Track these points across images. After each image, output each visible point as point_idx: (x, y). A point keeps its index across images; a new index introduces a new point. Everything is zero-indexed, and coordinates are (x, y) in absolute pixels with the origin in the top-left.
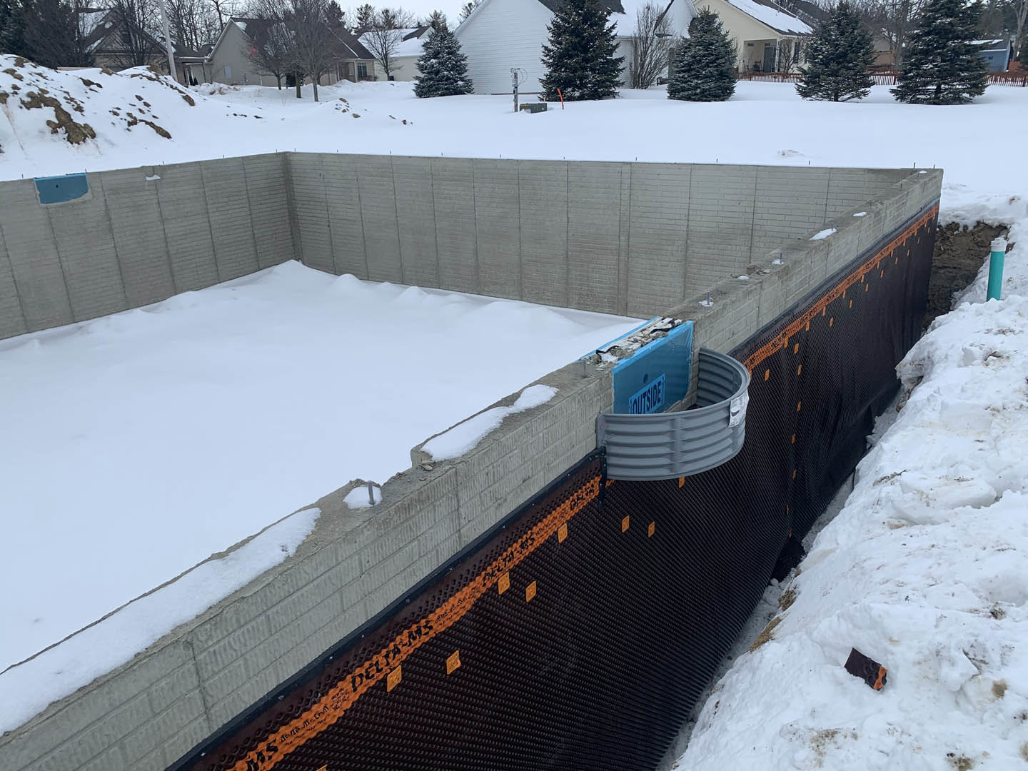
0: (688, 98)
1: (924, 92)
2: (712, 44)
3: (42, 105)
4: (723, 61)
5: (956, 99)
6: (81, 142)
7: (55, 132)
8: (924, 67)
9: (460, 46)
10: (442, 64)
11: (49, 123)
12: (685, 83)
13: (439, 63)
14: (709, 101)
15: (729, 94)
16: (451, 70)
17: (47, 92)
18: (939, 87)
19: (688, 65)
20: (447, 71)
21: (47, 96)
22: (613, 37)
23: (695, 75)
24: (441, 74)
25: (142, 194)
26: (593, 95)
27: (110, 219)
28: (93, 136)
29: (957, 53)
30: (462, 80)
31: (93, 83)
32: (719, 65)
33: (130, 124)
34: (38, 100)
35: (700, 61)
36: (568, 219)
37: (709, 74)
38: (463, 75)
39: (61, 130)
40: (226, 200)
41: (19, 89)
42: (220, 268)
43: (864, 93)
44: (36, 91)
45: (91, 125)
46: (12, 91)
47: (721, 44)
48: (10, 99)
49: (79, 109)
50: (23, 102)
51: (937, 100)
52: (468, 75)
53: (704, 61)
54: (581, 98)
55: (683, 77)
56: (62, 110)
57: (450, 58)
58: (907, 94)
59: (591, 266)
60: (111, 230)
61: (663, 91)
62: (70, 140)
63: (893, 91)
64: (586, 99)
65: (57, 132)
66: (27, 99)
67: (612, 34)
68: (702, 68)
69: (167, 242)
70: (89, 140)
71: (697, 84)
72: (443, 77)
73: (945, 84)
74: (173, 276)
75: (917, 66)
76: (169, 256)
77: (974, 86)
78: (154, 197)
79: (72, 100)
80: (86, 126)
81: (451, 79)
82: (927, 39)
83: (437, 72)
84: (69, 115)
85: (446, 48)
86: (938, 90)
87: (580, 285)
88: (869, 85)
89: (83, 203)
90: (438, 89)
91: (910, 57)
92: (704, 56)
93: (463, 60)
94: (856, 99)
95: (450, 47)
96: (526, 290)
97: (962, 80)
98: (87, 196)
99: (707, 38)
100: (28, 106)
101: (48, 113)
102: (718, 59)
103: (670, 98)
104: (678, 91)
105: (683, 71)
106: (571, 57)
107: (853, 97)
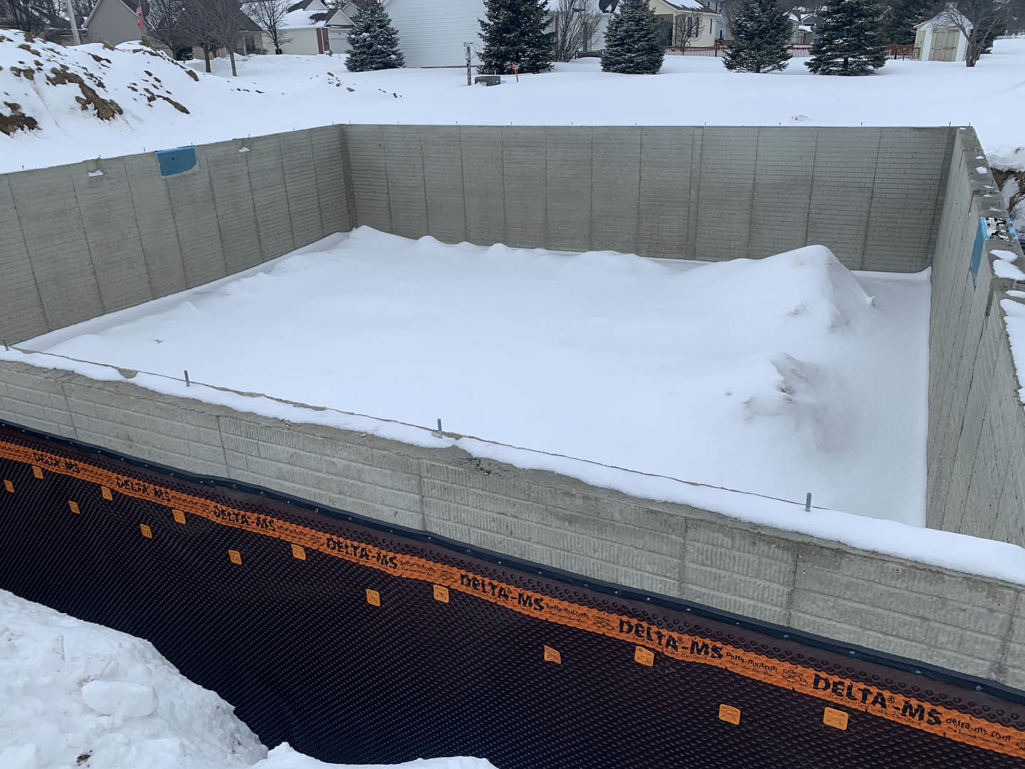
0: (623, 71)
1: (836, 65)
2: (642, 20)
3: (67, 81)
4: (653, 35)
5: (863, 72)
6: (111, 118)
7: (84, 108)
8: (836, 42)
9: (390, 20)
10: (374, 37)
11: (78, 99)
12: (619, 56)
13: (372, 37)
14: (642, 73)
15: (659, 66)
16: (384, 44)
17: (68, 68)
18: (846, 60)
19: (621, 39)
20: (380, 44)
21: (68, 71)
22: (546, 12)
23: (628, 49)
24: (374, 48)
25: (236, 165)
26: (531, 68)
27: (213, 190)
28: (121, 112)
29: (862, 28)
30: (394, 53)
31: (102, 59)
32: (650, 39)
33: (150, 99)
34: (62, 76)
35: (632, 35)
36: (640, 177)
37: (641, 48)
38: (394, 49)
39: (91, 106)
40: (298, 170)
41: (42, 65)
42: (295, 235)
43: (784, 66)
44: (59, 68)
45: (116, 101)
46: (36, 67)
47: (651, 19)
48: (36, 75)
49: (101, 85)
50: (48, 78)
51: (846, 71)
52: (400, 47)
53: (636, 35)
54: (521, 71)
55: (616, 51)
56: (85, 85)
57: (381, 32)
58: (820, 66)
59: (662, 217)
60: (214, 200)
61: (596, 63)
62: (100, 115)
63: (807, 64)
64: (525, 72)
65: (86, 108)
66: (52, 76)
67: (545, 9)
68: (634, 42)
69: (255, 211)
70: (117, 115)
71: (630, 57)
72: (376, 51)
73: (853, 57)
74: (260, 244)
75: (829, 41)
76: (257, 224)
77: (877, 58)
78: (244, 168)
79: (92, 75)
80: (112, 102)
81: (384, 52)
82: (838, 16)
83: (370, 46)
84: (94, 92)
85: (378, 21)
86: (846, 63)
87: (651, 235)
88: (787, 57)
89: (193, 174)
90: (372, 63)
91: (823, 32)
92: (636, 31)
93: (394, 34)
94: (777, 71)
95: (381, 21)
96: (596, 243)
97: (866, 53)
98: (196, 168)
99: (638, 14)
100: (54, 82)
101: (74, 90)
102: (648, 34)
103: (604, 70)
104: (614, 64)
105: (616, 46)
106: (508, 31)
107: (773, 69)
